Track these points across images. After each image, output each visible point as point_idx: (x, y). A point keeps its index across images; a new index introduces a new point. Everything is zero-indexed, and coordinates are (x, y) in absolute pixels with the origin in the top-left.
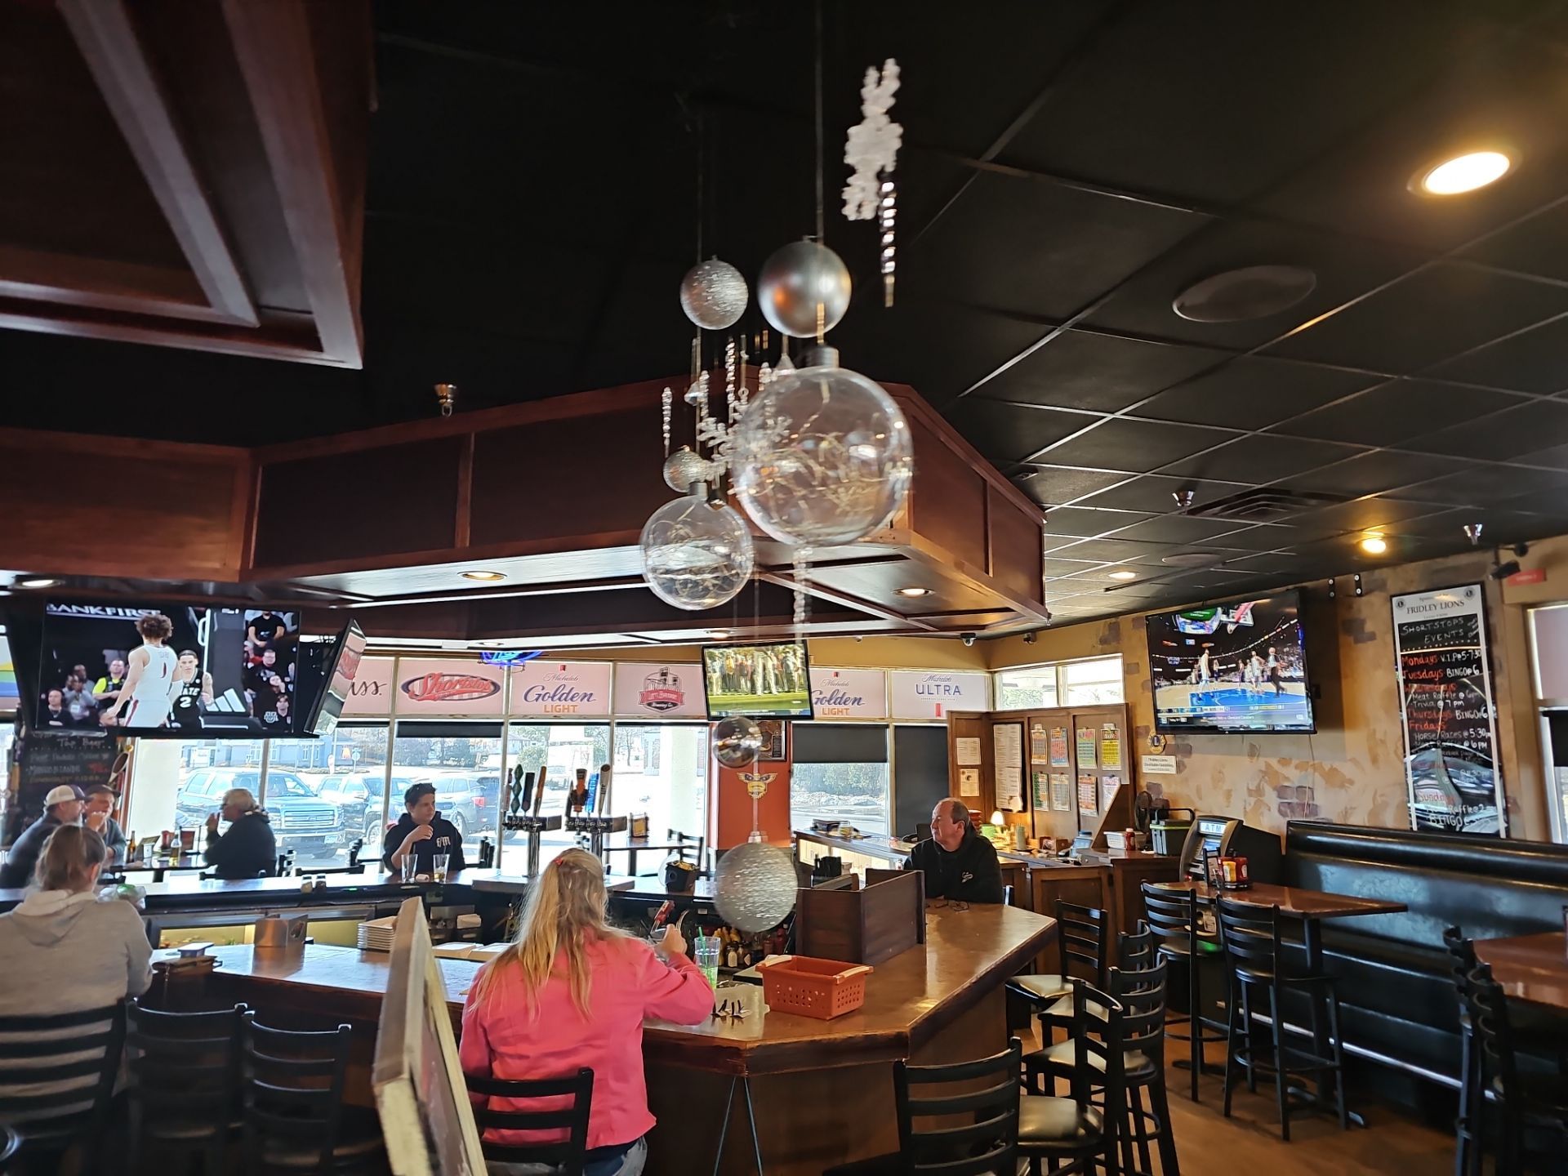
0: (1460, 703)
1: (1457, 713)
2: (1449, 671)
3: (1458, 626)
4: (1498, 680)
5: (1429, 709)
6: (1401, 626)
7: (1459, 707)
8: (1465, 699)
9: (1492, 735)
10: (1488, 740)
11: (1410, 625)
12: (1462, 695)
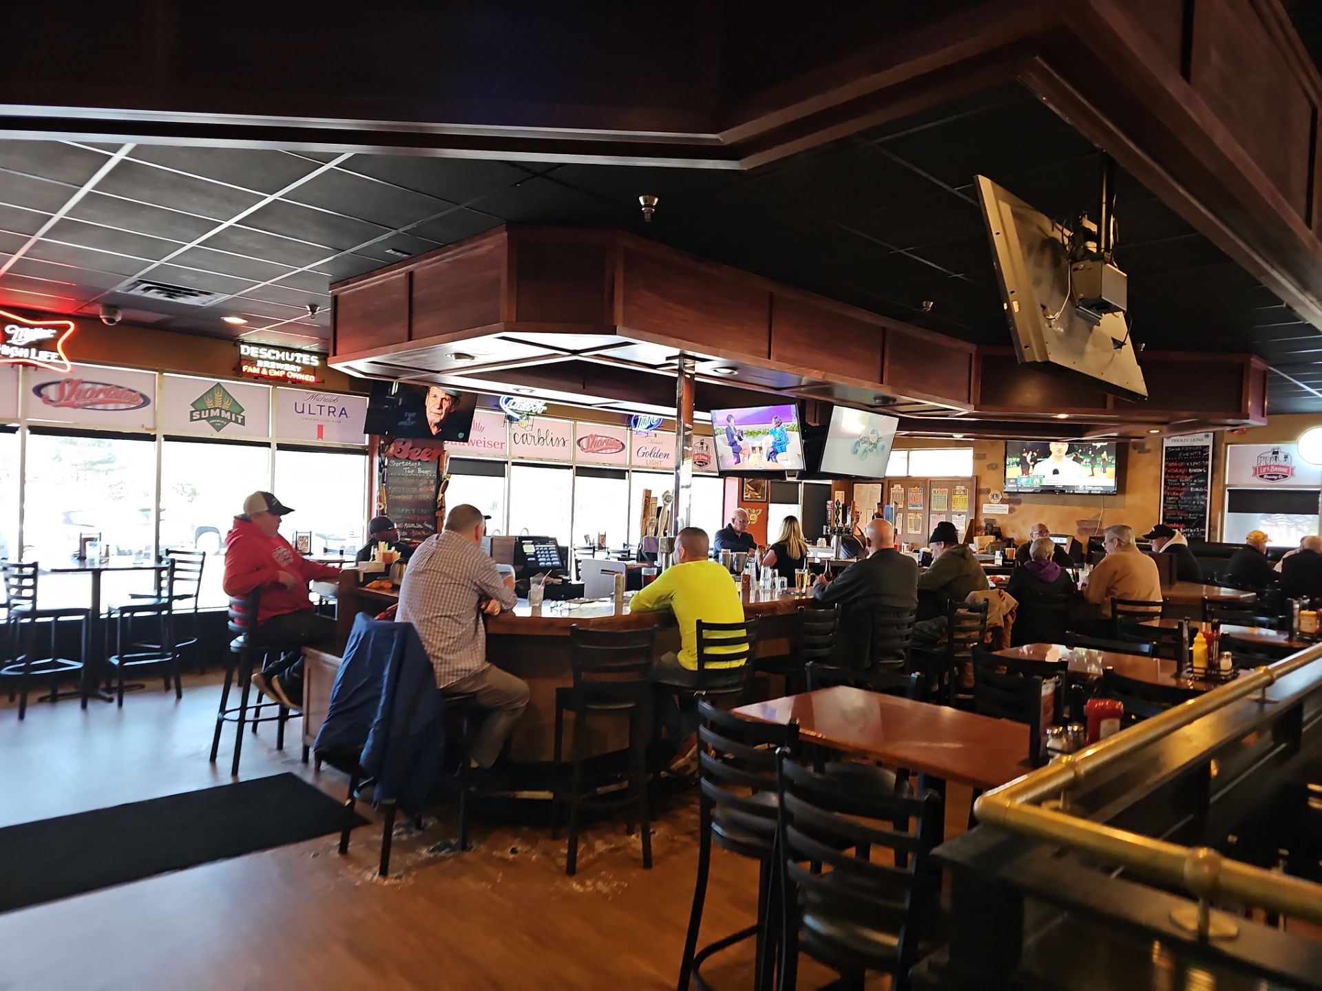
0: (1194, 484)
1: (1191, 488)
2: (1190, 470)
3: (1198, 450)
4: (1215, 476)
5: (1177, 486)
6: (1167, 448)
7: (1192, 486)
8: (1197, 483)
9: (1208, 499)
10: (1206, 501)
11: (1172, 447)
12: (1195, 481)
